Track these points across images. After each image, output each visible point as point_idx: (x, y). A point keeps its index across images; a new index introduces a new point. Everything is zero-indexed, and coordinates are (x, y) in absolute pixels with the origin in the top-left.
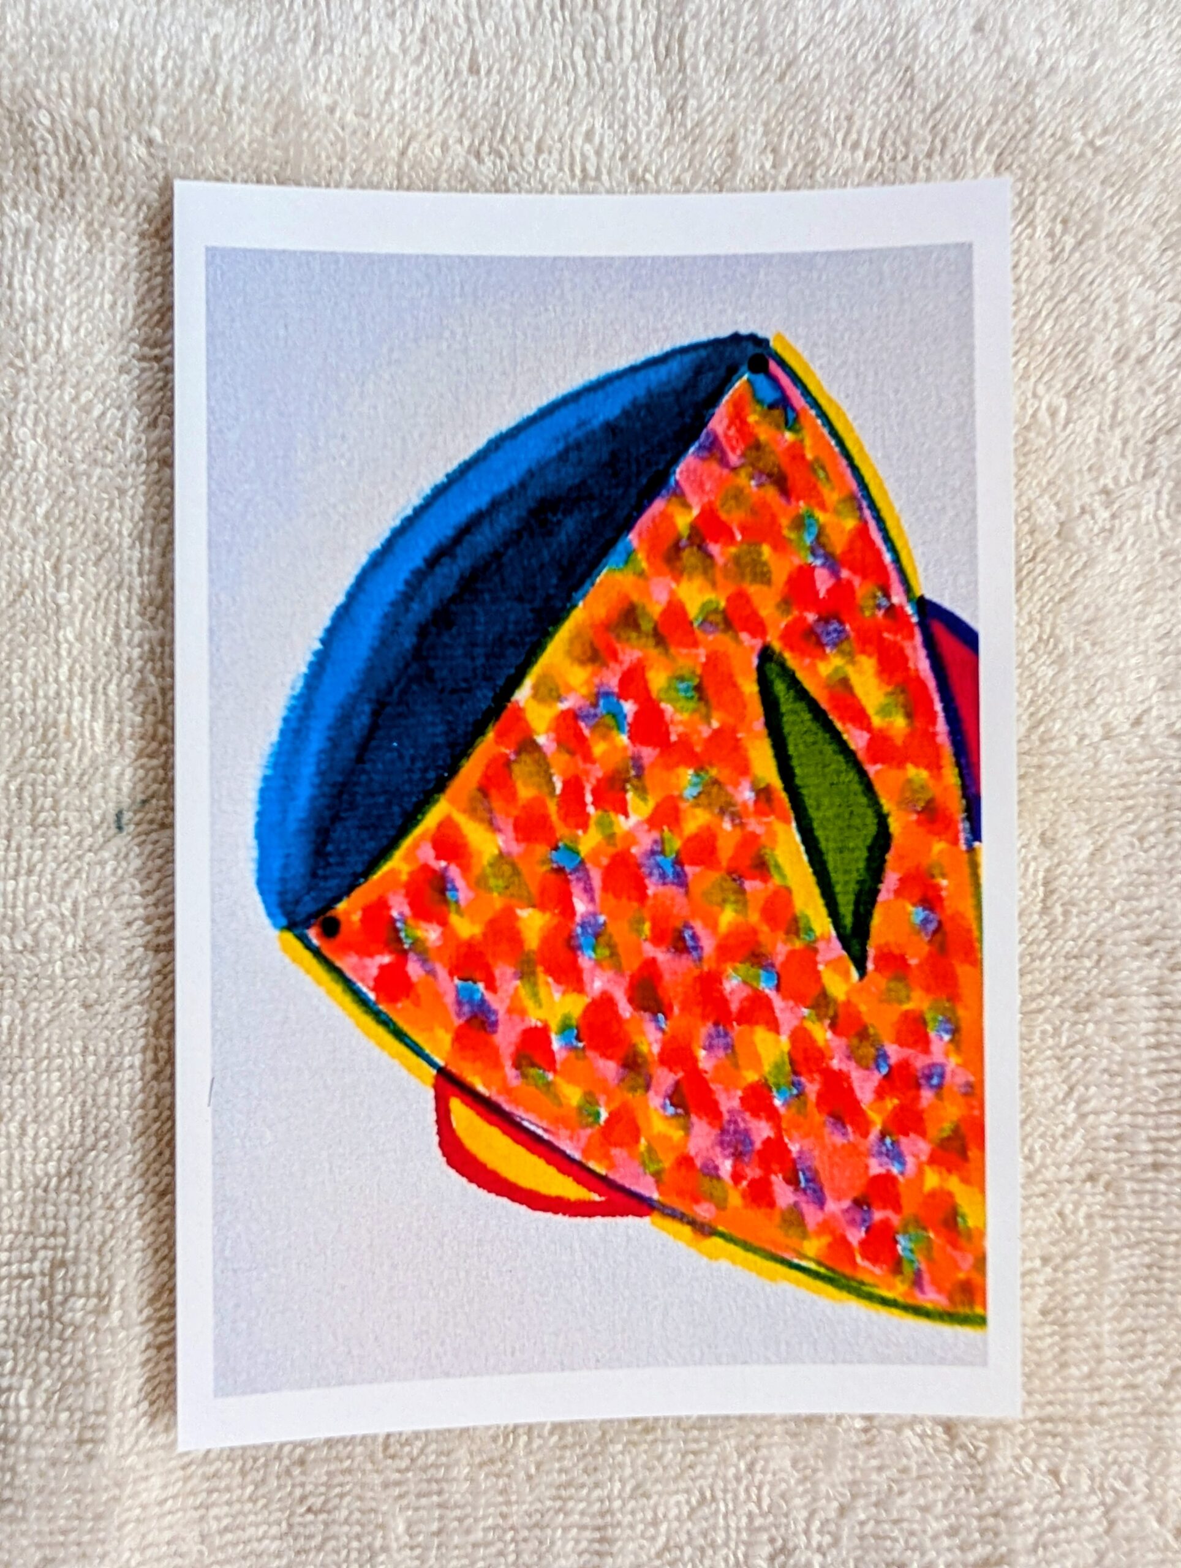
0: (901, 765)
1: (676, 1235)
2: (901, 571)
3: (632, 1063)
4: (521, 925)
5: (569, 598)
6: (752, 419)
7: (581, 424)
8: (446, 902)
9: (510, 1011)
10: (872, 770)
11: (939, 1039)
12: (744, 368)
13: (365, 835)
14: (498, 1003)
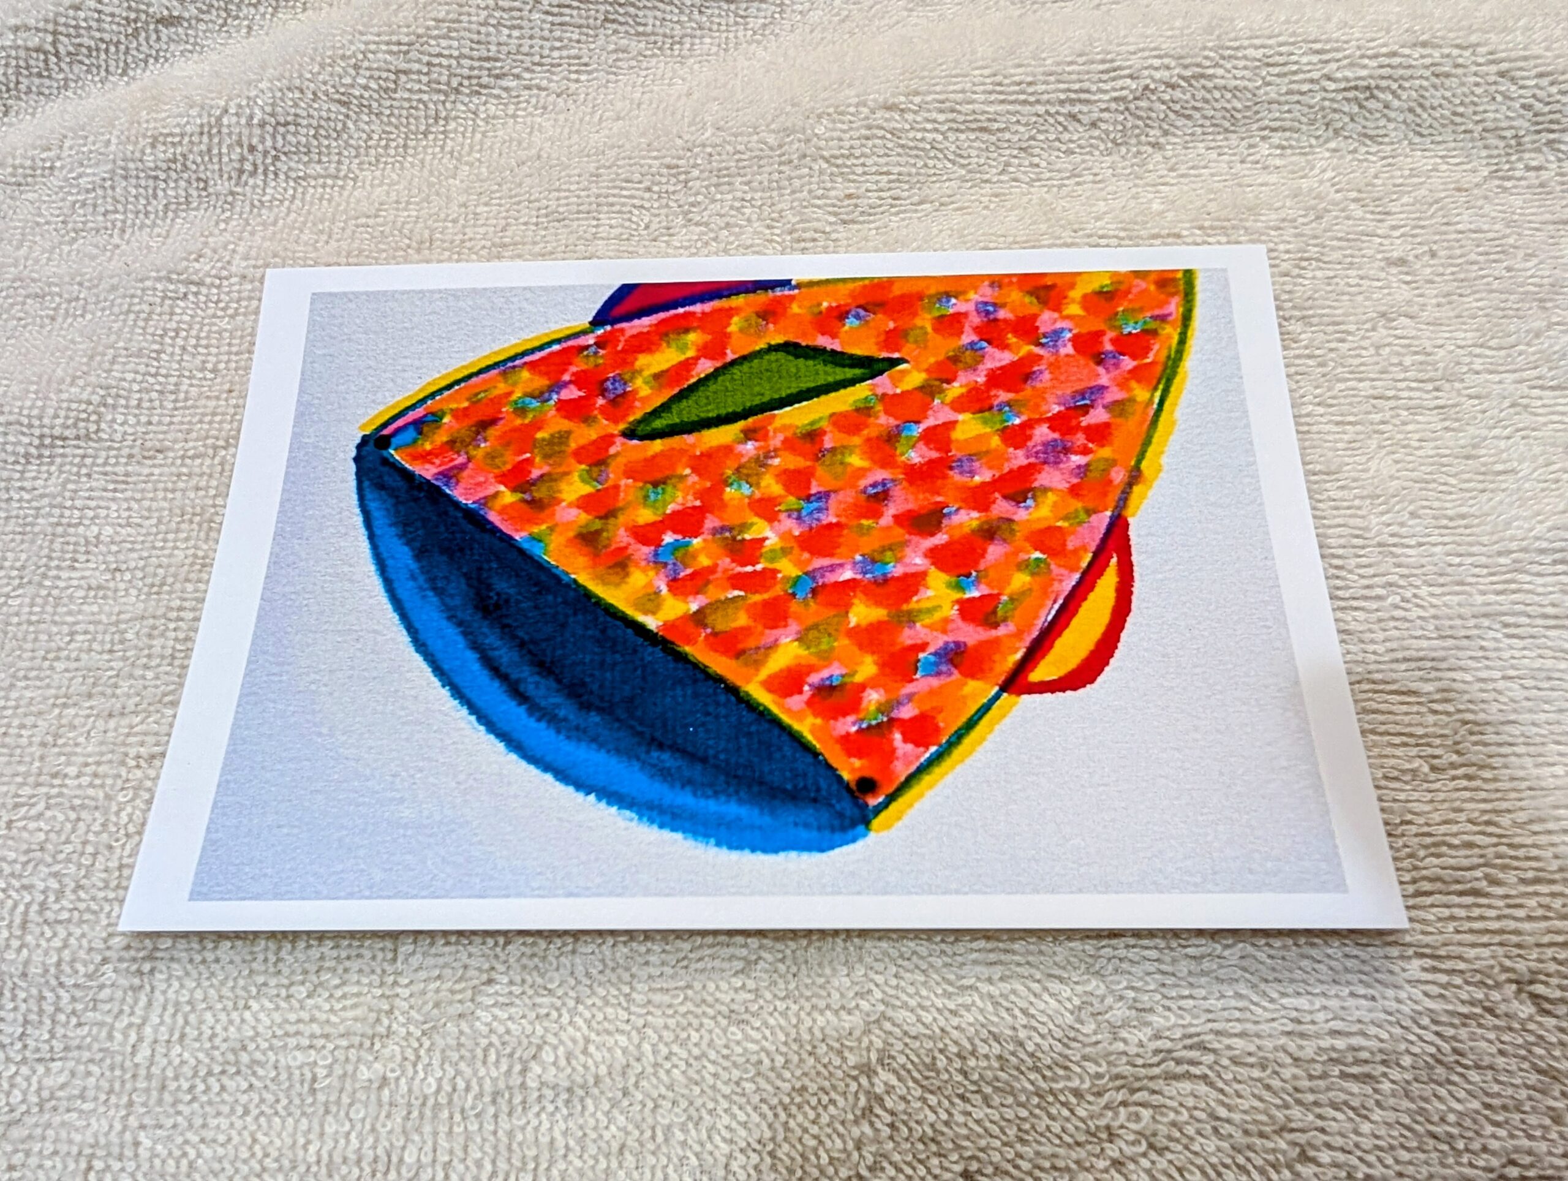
0: (728, 336)
1: (1143, 497)
2: (568, 338)
3: (989, 533)
4: (864, 623)
5: (567, 586)
6: (428, 446)
7: (413, 577)
8: (842, 686)
9: (944, 632)
10: (730, 356)
11: (955, 306)
12: (385, 453)
13: (778, 755)
14: (938, 642)
